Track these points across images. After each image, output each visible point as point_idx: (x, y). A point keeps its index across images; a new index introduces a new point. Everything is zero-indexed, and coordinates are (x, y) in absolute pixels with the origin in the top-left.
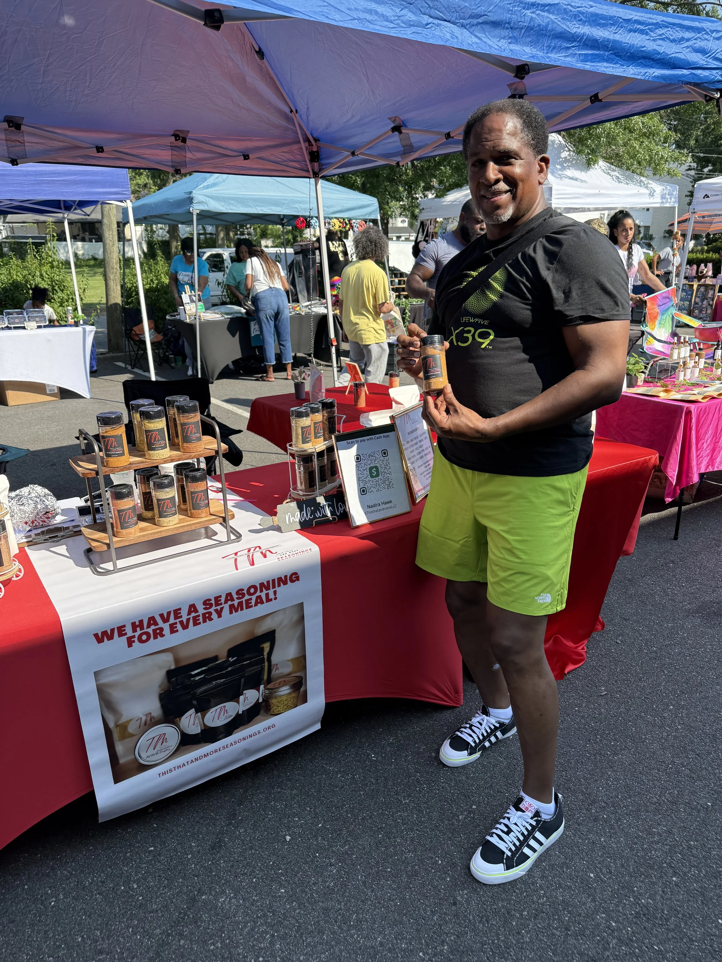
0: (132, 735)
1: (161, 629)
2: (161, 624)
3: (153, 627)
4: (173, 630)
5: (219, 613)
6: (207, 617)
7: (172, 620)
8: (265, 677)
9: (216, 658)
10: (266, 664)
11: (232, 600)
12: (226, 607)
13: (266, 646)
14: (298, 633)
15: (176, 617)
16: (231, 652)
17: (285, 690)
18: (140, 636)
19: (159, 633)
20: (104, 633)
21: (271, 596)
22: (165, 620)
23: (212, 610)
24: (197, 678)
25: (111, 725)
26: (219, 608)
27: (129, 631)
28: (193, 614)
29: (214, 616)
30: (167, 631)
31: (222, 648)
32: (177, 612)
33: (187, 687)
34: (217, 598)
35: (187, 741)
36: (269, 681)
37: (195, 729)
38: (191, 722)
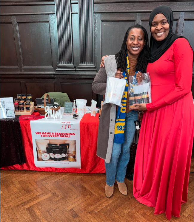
0: (41, 153)
2: (47, 134)
5: (58, 136)
6: (56, 136)
7: (49, 134)
8: (67, 152)
9: (57, 145)
10: (67, 150)
12: (59, 135)
13: (67, 146)
14: (74, 146)
16: (60, 145)
17: (71, 157)
19: (46, 136)
20: (37, 133)
21: (69, 136)
22: (48, 134)
23: (57, 135)
24: (53, 147)
25: (38, 150)
27: (41, 133)
28: (53, 135)
29: (57, 136)
30: (48, 136)
31: (58, 143)
32: (50, 133)
33: (51, 148)
34: (58, 133)
35: (51, 159)
36: (68, 154)
37: (53, 157)
38: (52, 155)
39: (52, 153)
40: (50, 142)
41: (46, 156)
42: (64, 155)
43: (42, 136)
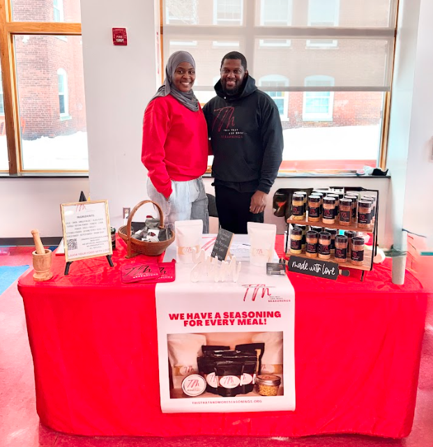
0: (181, 375)
1: (201, 322)
2: (201, 319)
3: (197, 319)
4: (207, 324)
5: (232, 322)
6: (225, 322)
7: (207, 318)
8: (257, 370)
9: (228, 348)
10: (258, 362)
11: (240, 317)
12: (236, 320)
13: (259, 351)
14: (280, 348)
15: (209, 317)
16: (238, 347)
17: (269, 383)
18: (190, 322)
19: (200, 323)
20: (174, 315)
21: (263, 321)
22: (204, 317)
23: (228, 319)
24: (218, 355)
25: (172, 365)
26: (232, 319)
27: (185, 316)
28: (218, 318)
29: (229, 323)
30: (204, 323)
31: (232, 343)
32: (210, 315)
33: (212, 358)
34: (231, 313)
35: (209, 390)
36: (259, 373)
37: (214, 385)
38: (212, 380)
40: (207, 341)
41: (196, 383)
42: (247, 379)
43: (188, 325)
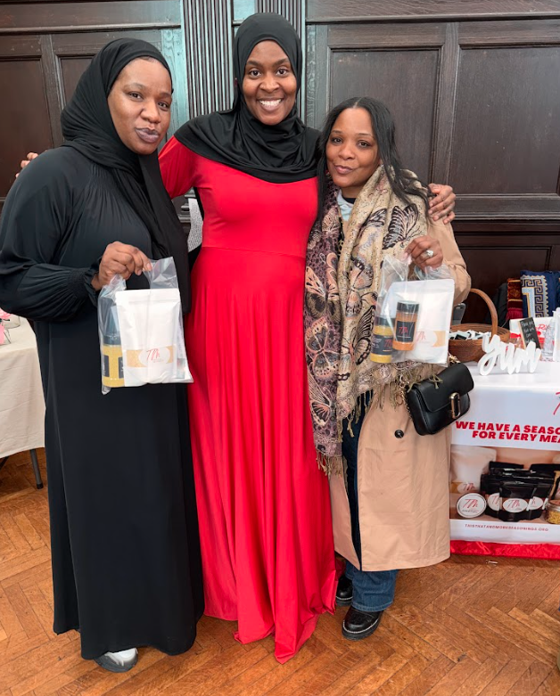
0: (458, 492)
1: (494, 434)
2: (495, 430)
3: (490, 430)
4: (501, 436)
5: (533, 438)
6: (524, 437)
7: (502, 430)
8: (551, 494)
9: (522, 466)
10: (555, 485)
11: (544, 432)
12: (539, 436)
13: (558, 474)
15: (506, 430)
16: (534, 467)
18: (481, 433)
19: (492, 435)
20: (462, 423)
22: (499, 429)
23: (529, 434)
24: (507, 474)
26: (534, 434)
27: (476, 426)
28: (516, 432)
29: (529, 438)
30: (497, 436)
31: (527, 462)
32: (507, 427)
33: (499, 477)
34: (534, 428)
35: (489, 513)
36: (553, 498)
37: (495, 507)
38: (495, 501)
39: (498, 494)
40: (498, 457)
41: (475, 503)
42: (536, 503)
43: (478, 437)
